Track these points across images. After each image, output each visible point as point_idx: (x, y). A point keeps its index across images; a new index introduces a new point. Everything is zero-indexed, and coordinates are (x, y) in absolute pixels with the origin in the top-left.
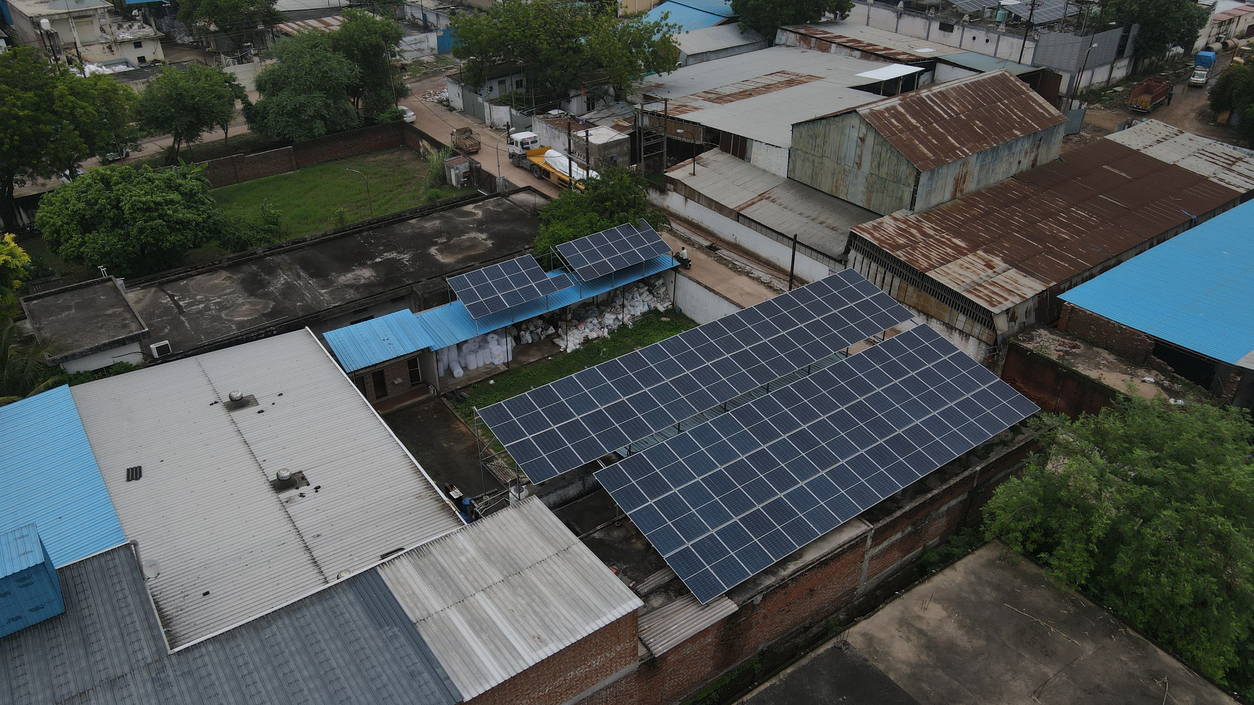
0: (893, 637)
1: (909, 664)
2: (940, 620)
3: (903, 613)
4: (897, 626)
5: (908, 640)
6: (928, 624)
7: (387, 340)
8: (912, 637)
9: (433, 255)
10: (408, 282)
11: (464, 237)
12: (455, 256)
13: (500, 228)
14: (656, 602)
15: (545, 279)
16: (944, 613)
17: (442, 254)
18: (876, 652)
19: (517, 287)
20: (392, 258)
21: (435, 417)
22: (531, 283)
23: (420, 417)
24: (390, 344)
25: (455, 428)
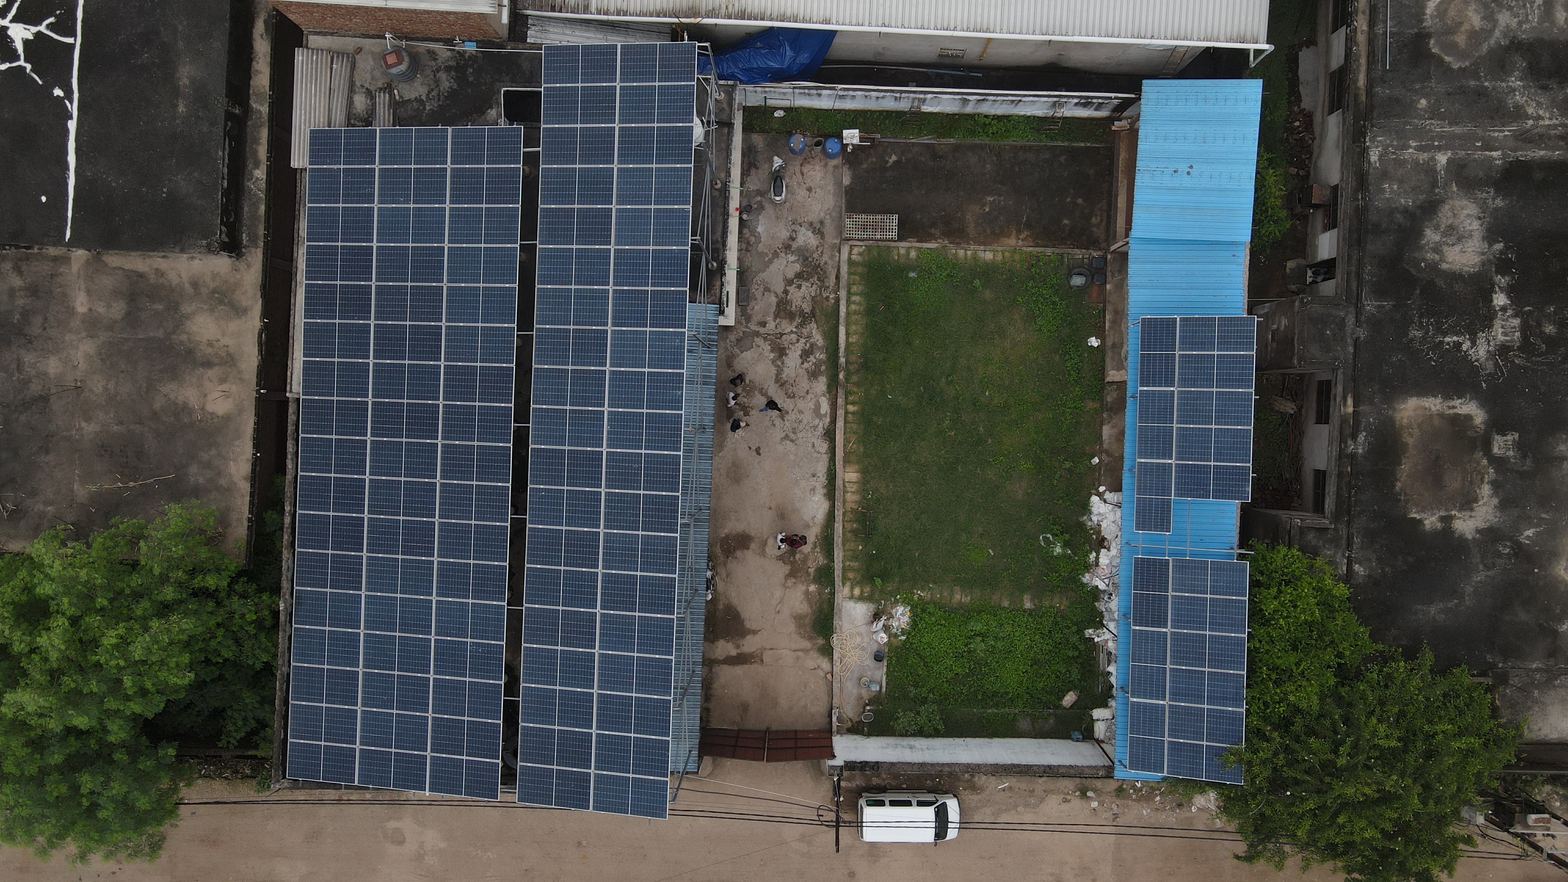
6: (211, 381)
7: (1188, 173)
8: (209, 350)
9: (1447, 397)
10: (1370, 306)
11: (1486, 490)
12: (1416, 432)
13: (1480, 577)
14: (360, 102)
15: (1175, 490)
16: (210, 408)
17: (1441, 415)
18: (221, 302)
19: (1179, 429)
20: (1490, 326)
21: (1066, 222)
22: (1176, 460)
23: (1080, 201)
24: (1175, 171)
25: (1019, 232)
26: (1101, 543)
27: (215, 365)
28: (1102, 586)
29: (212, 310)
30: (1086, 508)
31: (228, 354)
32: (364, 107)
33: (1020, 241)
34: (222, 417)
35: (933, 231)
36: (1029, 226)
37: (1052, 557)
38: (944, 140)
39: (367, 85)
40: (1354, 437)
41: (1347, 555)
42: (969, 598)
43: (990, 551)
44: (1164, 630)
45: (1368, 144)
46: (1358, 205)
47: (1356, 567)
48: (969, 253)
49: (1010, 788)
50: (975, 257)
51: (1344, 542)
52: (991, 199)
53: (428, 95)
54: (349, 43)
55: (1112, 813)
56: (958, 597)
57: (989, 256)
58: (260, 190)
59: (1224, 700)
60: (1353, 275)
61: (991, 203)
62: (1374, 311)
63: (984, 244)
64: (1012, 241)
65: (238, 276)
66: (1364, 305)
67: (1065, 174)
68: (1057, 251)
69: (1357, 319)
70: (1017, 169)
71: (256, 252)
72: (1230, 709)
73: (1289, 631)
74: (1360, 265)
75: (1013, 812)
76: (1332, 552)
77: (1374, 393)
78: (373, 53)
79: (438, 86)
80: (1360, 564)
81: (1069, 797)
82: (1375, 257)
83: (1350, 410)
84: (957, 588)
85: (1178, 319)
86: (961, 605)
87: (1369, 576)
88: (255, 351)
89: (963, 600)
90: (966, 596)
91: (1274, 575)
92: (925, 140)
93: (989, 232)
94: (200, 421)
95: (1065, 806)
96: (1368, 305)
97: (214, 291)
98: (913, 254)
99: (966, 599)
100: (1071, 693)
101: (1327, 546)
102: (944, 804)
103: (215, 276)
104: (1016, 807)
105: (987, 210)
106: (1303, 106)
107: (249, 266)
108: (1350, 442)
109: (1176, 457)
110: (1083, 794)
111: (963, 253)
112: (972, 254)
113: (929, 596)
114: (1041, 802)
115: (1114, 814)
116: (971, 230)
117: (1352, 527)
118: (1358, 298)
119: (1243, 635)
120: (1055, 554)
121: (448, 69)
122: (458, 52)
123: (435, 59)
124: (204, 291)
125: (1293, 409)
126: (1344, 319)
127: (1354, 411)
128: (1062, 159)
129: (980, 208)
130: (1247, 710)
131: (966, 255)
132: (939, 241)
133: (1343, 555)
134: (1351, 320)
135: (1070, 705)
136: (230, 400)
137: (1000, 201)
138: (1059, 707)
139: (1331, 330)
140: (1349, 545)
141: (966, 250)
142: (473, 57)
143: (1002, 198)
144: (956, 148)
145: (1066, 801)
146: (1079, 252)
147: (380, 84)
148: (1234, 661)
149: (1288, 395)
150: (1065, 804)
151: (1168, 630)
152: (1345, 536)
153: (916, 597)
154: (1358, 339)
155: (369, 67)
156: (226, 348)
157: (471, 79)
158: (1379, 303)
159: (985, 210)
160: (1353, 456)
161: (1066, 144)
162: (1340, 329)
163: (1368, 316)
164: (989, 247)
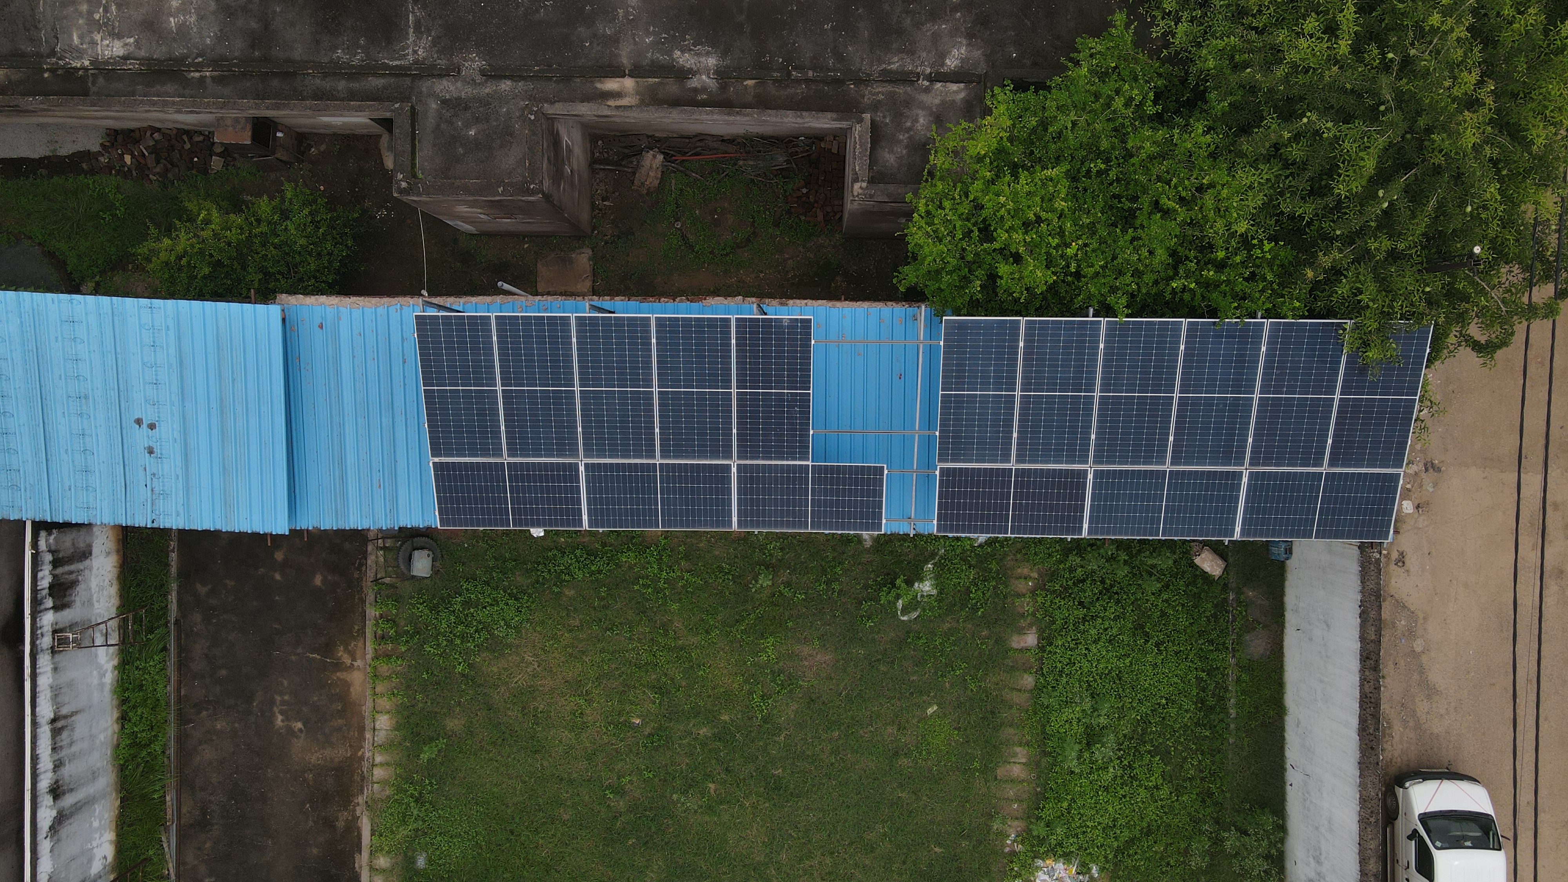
7: (152, 427)
10: (416, 49)
15: (794, 459)
19: (665, 454)
21: (318, 580)
22: (730, 457)
24: (151, 452)
25: (338, 666)
33: (355, 664)
35: (340, 824)
36: (327, 649)
37: (939, 599)
38: (169, 811)
40: (683, 74)
41: (926, 83)
42: (1018, 749)
43: (930, 711)
44: (1090, 476)
45: (87, 63)
46: (212, 77)
47: (951, 63)
48: (378, 759)
50: (386, 748)
51: (900, 90)
52: (280, 718)
55: (1423, 475)
56: (1017, 771)
57: (384, 722)
59: (1245, 363)
60: (355, 85)
61: (287, 719)
62: (426, 41)
63: (362, 729)
64: (357, 680)
66: (416, 62)
67: (230, 583)
68: (371, 597)
69: (443, 74)
70: (223, 672)
72: (1264, 349)
73: (1092, 229)
74: (334, 70)
75: (1424, 659)
76: (921, 113)
77: (595, 35)
80: (943, 56)
81: (1395, 555)
82: (318, 42)
83: (629, 83)
84: (1000, 772)
85: (437, 460)
86: (1033, 764)
87: (970, 36)
89: (1024, 760)
90: (1015, 755)
91: (970, 257)
92: (170, 843)
93: (340, 722)
95: (1412, 561)
96: (415, 52)
98: (383, 862)
99: (1021, 754)
100: (1197, 561)
101: (909, 124)
102: (1425, 818)
104: (1413, 654)
105: (299, 725)
106: (95, 148)
108: (694, 83)
109: (724, 458)
111: (379, 770)
112: (381, 754)
113: (1016, 823)
114: (1404, 607)
115: (1427, 470)
116: (339, 753)
117: (869, 75)
118: (400, 72)
119: (1103, 327)
120: (934, 592)
125: (654, 157)
126: (445, 102)
127: (631, 76)
128: (202, 590)
129: (297, 737)
130: (1268, 315)
131: (382, 764)
132: (358, 813)
133: (927, 90)
134: (447, 87)
135: (1220, 562)
137: (283, 702)
138: (1223, 583)
139: (468, 126)
140: (906, 78)
141: (373, 765)
143: (278, 698)
144: (185, 784)
145: (1401, 560)
146: (373, 557)
148: (1158, 342)
149: (632, 162)
150: (1407, 560)
151: (1090, 469)
152: (889, 88)
153: (1019, 848)
154: (483, 72)
158: (411, 30)
159: (300, 730)
160: (722, 74)
161: (174, 586)
162: (467, 108)
163: (437, 52)
164: (368, 722)
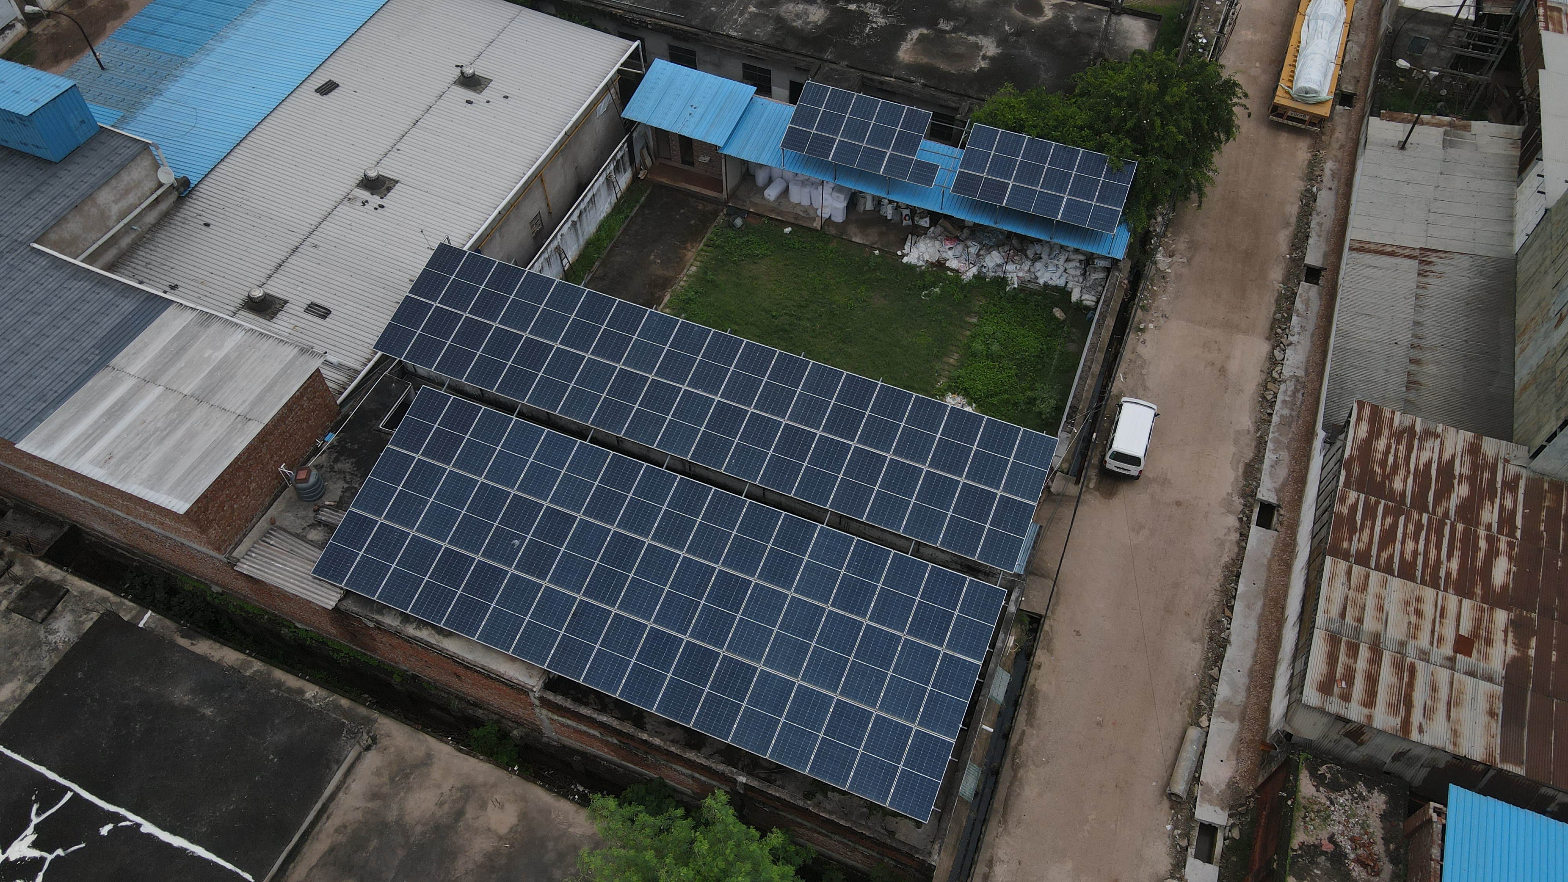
0: (439, 786)
1: (401, 817)
2: (489, 829)
3: (485, 785)
4: (459, 785)
5: (440, 804)
6: (478, 818)
7: (695, 108)
8: (446, 807)
9: (905, 40)
10: (828, 56)
11: (972, 39)
12: (921, 57)
13: (1029, 53)
14: (315, 535)
15: (910, 156)
16: (503, 830)
17: (914, 44)
18: (407, 776)
19: (867, 143)
20: (868, 14)
21: (692, 222)
23: (682, 211)
24: (690, 115)
25: (685, 248)
26: (940, 265)
27: (464, 807)
28: (974, 270)
29: (409, 789)
30: (910, 267)
31: (461, 790)
32: (322, 534)
33: (692, 249)
34: (519, 821)
36: (684, 242)
37: (941, 296)
38: (594, 268)
39: (305, 525)
40: (911, 82)
42: (955, 353)
44: (1010, 187)
45: (725, 33)
48: (685, 279)
49: (1124, 374)
50: (690, 276)
52: (653, 257)
53: (346, 482)
54: (263, 524)
55: (1160, 317)
57: (693, 269)
58: (326, 698)
59: (1072, 160)
61: (655, 258)
62: (832, 55)
63: (683, 269)
64: (690, 254)
65: (392, 750)
66: (826, 59)
67: (659, 213)
68: (711, 230)
69: (834, 63)
70: (639, 237)
71: (380, 724)
72: (1079, 158)
75: (1146, 377)
77: (887, 67)
78: (282, 511)
79: (344, 472)
81: (1142, 340)
82: (798, 47)
83: (892, 80)
84: (945, 359)
85: (791, 125)
86: (959, 359)
88: (473, 761)
89: (956, 357)
90: (953, 355)
93: (676, 265)
94: (512, 846)
95: (1148, 343)
97: (392, 780)
99: (956, 355)
100: (1054, 310)
103: (378, 773)
104: (1141, 374)
107: (388, 735)
108: (914, 85)
109: (886, 149)
110: (1142, 330)
111: (682, 282)
113: (944, 378)
114: (1142, 357)
115: (1162, 316)
116: (669, 273)
119: (1027, 138)
120: (939, 293)
121: (336, 460)
122: (329, 448)
123: (322, 467)
124: (385, 790)
127: (893, 78)
128: (647, 212)
129: (656, 264)
130: (1083, 148)
131: (685, 281)
132: (666, 294)
135: (1064, 315)
136: (507, 806)
137: (657, 253)
141: (682, 279)
142: (340, 440)
143: (656, 251)
144: (604, 264)
147: (311, 514)
148: (1044, 147)
151: (1010, 183)
153: (942, 386)
154: (847, 66)
155: (293, 518)
156: (454, 790)
157: (356, 447)
158: (828, 52)
159: (658, 262)
160: (925, 85)
161: (638, 205)
163: (834, 58)
164: (687, 267)
